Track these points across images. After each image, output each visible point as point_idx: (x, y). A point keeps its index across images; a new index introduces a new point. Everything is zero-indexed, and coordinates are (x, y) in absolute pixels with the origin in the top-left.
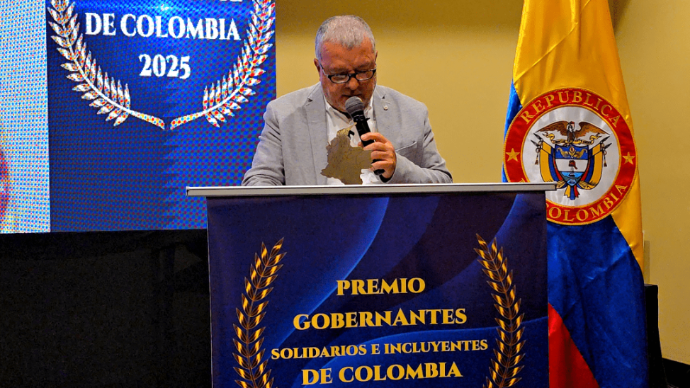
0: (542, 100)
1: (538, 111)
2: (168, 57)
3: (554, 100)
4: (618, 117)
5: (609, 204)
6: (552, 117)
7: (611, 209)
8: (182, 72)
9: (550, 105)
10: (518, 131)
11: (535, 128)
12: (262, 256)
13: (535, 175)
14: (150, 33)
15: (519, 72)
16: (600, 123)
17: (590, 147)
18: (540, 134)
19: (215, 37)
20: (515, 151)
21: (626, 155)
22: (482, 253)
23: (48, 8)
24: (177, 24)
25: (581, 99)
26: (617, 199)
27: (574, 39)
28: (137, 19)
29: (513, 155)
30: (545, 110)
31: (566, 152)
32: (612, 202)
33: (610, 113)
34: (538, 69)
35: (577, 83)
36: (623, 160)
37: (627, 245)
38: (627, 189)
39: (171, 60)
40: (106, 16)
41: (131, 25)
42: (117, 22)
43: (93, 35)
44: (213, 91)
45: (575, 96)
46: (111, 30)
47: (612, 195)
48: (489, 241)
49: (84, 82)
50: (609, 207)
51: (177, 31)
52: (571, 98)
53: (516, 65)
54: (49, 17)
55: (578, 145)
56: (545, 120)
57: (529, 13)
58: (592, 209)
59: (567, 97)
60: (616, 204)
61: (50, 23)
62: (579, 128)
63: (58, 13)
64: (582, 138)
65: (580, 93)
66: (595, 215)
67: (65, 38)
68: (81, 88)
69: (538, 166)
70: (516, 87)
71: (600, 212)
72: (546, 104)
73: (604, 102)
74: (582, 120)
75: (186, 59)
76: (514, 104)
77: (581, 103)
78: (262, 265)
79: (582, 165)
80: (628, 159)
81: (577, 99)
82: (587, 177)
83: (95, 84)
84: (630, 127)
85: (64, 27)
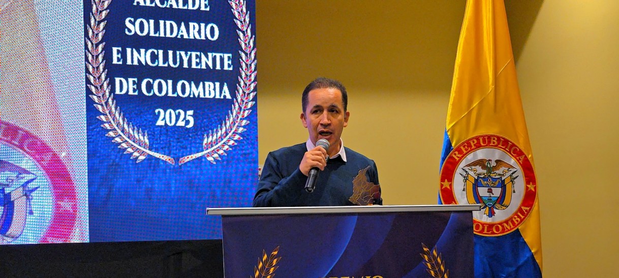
0: (468, 143)
1: (465, 152)
2: (177, 111)
3: (477, 143)
4: (523, 156)
5: (517, 221)
6: (475, 156)
7: (518, 225)
8: (188, 122)
9: (473, 147)
10: (450, 166)
11: (463, 164)
12: (263, 260)
13: (462, 199)
14: (163, 93)
15: (450, 122)
16: (510, 160)
17: (503, 179)
18: (466, 169)
19: (212, 96)
20: (448, 181)
21: (529, 184)
22: (426, 257)
23: (87, 74)
24: (183, 86)
25: (496, 143)
26: (522, 217)
27: (491, 98)
28: (153, 82)
29: (446, 184)
30: (470, 151)
31: (486, 182)
32: (519, 219)
33: (518, 153)
34: (464, 120)
35: (493, 131)
36: (527, 188)
37: (531, 251)
38: (530, 210)
39: (179, 113)
40: (131, 80)
41: (149, 87)
42: (139, 85)
43: (120, 95)
44: (211, 137)
45: (492, 141)
46: (134, 90)
47: (519, 214)
48: (431, 249)
49: (115, 129)
50: (516, 223)
51: (183, 91)
52: (489, 142)
53: (448, 118)
54: (88, 81)
55: (494, 177)
56: (470, 158)
57: (458, 78)
58: (505, 225)
59: (487, 141)
60: (522, 220)
61: (88, 85)
62: (495, 165)
63: (94, 77)
64: (497, 172)
65: (496, 139)
66: (507, 229)
67: (100, 97)
68: (111, 134)
69: (465, 192)
70: (449, 133)
71: (510, 227)
72: (471, 146)
73: (513, 145)
74: (497, 158)
75: (191, 112)
76: (447, 147)
77: (496, 146)
78: (263, 267)
79: (497, 192)
80: (531, 187)
81: (494, 143)
82: (501, 200)
83: (123, 131)
84: (532, 164)
85: (99, 88)
